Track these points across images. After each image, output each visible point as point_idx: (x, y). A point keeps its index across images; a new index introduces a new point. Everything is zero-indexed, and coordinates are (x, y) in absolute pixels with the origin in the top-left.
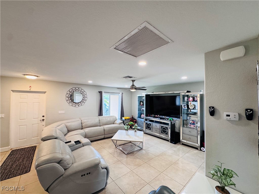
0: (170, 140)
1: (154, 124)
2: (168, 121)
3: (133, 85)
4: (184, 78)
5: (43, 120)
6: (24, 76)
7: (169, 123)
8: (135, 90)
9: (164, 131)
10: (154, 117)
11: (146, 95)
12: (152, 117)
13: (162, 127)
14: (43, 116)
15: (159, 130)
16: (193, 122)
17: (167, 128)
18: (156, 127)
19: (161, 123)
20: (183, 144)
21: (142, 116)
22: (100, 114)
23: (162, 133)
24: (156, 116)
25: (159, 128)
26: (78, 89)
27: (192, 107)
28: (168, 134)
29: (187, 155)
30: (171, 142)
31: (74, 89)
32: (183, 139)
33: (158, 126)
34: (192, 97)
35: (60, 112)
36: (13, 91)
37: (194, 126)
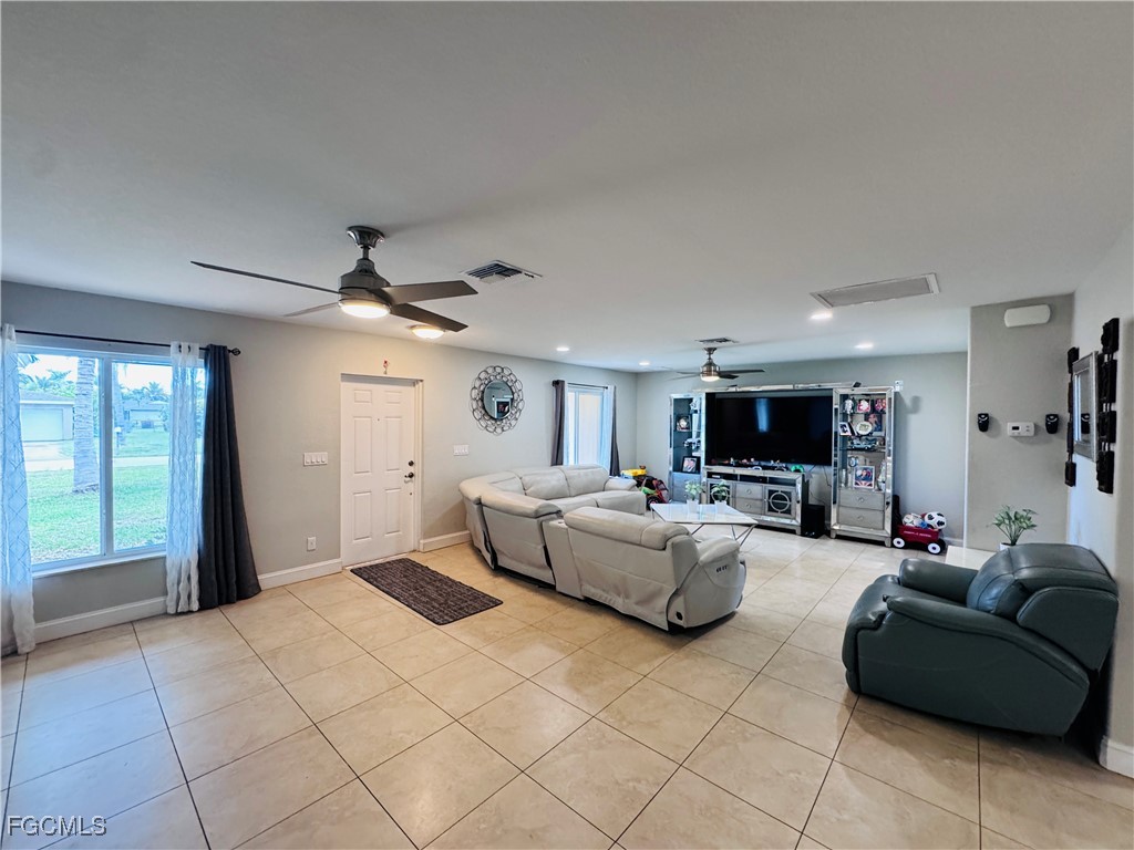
0: (798, 531)
1: (742, 487)
2: (793, 474)
3: (710, 364)
4: (865, 347)
5: (411, 476)
6: (408, 331)
7: (798, 478)
8: (717, 378)
9: (778, 503)
10: (739, 465)
11: (707, 394)
12: (729, 465)
13: (771, 492)
14: (411, 464)
15: (758, 503)
16: (865, 474)
17: (789, 494)
18: (749, 496)
19: (763, 480)
20: (839, 537)
21: (685, 465)
22: (557, 459)
23: (770, 509)
24: (745, 461)
25: (760, 497)
26: (499, 370)
27: (866, 430)
28: (793, 512)
30: (803, 535)
31: (490, 371)
32: (838, 522)
33: (757, 490)
34: (868, 401)
35: (459, 449)
36: (348, 377)
37: (870, 485)
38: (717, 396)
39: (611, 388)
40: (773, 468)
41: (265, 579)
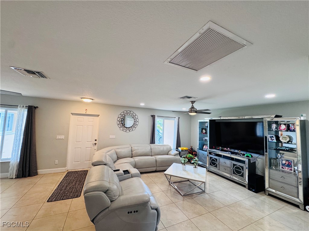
0: (247, 186)
1: (222, 160)
2: (244, 157)
3: (193, 107)
4: (270, 97)
5: (95, 144)
7: (246, 160)
8: (196, 114)
9: (238, 171)
10: (222, 150)
11: (210, 120)
12: (219, 150)
13: (234, 165)
14: (96, 140)
15: (229, 169)
16: (287, 163)
17: (242, 168)
18: (225, 165)
19: (232, 159)
20: (269, 195)
21: (204, 148)
22: (153, 141)
23: (234, 173)
24: (225, 149)
25: (229, 166)
26: (129, 112)
27: (286, 140)
28: (244, 176)
29: (278, 213)
30: (249, 189)
31: (126, 112)
32: (269, 187)
33: (228, 162)
34: (285, 124)
35: (111, 137)
36: (72, 114)
37: (291, 170)
38: (216, 121)
39: (177, 118)
40: (236, 154)
41: (39, 171)
